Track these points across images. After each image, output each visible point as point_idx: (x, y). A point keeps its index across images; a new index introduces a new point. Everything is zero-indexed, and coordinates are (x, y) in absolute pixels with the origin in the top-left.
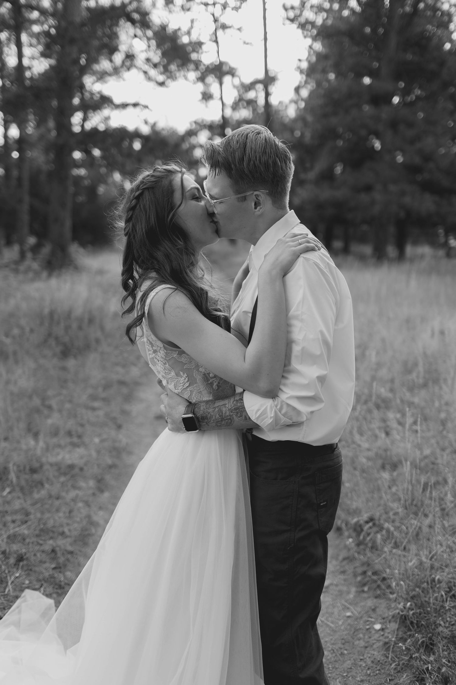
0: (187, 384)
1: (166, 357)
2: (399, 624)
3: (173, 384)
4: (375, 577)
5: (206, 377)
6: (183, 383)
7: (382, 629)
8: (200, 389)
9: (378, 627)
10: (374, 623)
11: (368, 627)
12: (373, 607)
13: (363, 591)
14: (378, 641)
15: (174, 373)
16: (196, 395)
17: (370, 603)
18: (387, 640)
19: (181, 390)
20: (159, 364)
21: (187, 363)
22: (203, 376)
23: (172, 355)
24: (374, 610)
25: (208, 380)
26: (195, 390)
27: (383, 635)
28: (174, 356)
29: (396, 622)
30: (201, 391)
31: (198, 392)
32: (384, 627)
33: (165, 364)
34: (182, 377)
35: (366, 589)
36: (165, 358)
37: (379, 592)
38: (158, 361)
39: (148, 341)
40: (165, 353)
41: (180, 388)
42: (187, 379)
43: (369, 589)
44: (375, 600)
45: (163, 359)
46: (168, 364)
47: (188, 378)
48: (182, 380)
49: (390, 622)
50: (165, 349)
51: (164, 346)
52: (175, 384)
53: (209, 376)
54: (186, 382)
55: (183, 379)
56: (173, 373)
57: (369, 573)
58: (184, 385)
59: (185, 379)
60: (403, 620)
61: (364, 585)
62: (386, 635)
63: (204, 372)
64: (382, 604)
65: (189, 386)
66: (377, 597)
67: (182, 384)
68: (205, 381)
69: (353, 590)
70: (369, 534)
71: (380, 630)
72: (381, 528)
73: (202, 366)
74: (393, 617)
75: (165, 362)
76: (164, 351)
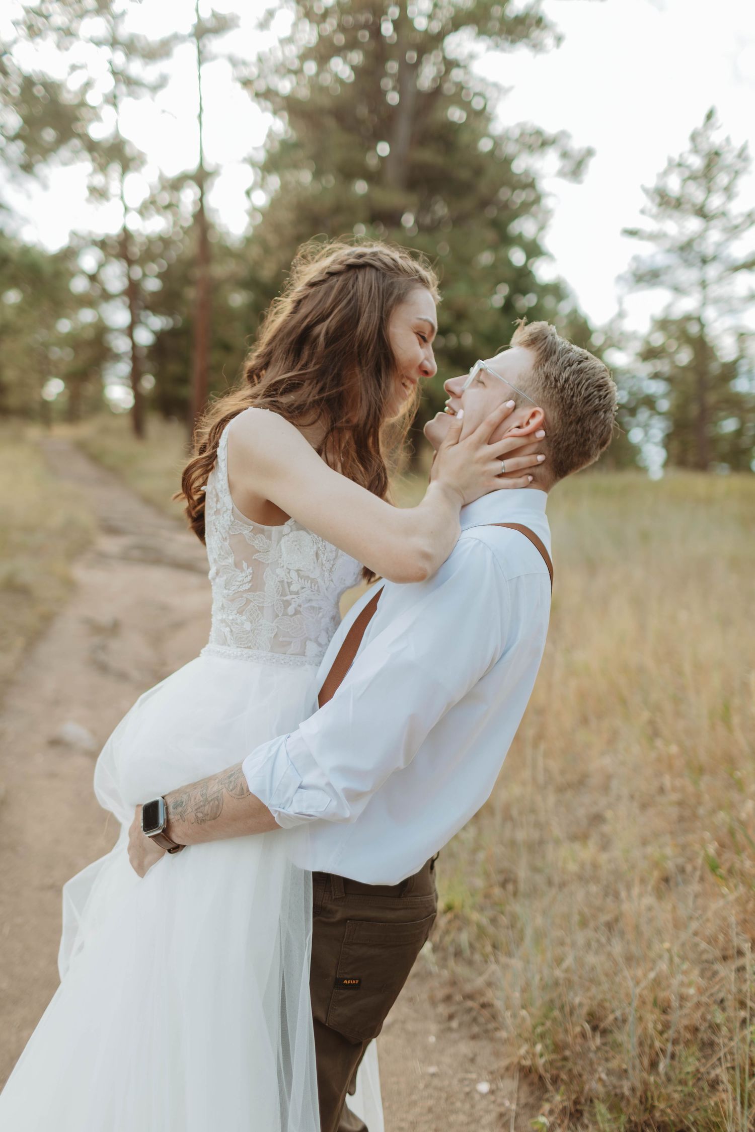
0: (247, 587)
1: (230, 528)
2: (520, 1080)
3: (225, 578)
4: (470, 1004)
5: (283, 586)
6: (240, 582)
7: (492, 1092)
8: (263, 602)
9: (484, 1087)
10: (476, 1081)
11: (467, 1089)
12: (471, 1055)
13: (450, 1029)
14: (488, 1111)
15: (233, 559)
16: (252, 610)
17: (465, 1048)
18: (502, 1110)
19: (233, 592)
20: (216, 537)
21: (260, 552)
22: (277, 584)
23: (241, 530)
24: (473, 1060)
25: (283, 594)
26: (255, 600)
27: (494, 1102)
28: (244, 533)
29: (513, 1078)
30: (263, 607)
31: (258, 606)
32: (494, 1087)
33: (225, 539)
34: (242, 571)
35: (454, 1024)
36: (227, 530)
37: (476, 1029)
38: (215, 530)
39: (214, 491)
40: (231, 521)
41: (234, 588)
42: (249, 578)
43: (460, 1025)
44: (472, 1043)
45: (224, 531)
46: (228, 541)
47: (252, 577)
48: (240, 576)
49: (502, 1077)
50: (233, 515)
51: (233, 508)
52: (227, 579)
53: (289, 587)
54: (246, 583)
55: (244, 575)
56: (231, 560)
57: (458, 997)
58: (241, 585)
59: (247, 576)
60: (526, 1073)
61: (451, 1017)
62: (499, 1100)
63: (282, 578)
64: (484, 1049)
65: (249, 590)
66: (474, 1037)
67: (238, 583)
68: (279, 593)
69: (433, 1027)
70: (447, 932)
71: (487, 1094)
72: (466, 921)
73: (283, 567)
74: (507, 1069)
75: (226, 538)
76: (230, 517)
